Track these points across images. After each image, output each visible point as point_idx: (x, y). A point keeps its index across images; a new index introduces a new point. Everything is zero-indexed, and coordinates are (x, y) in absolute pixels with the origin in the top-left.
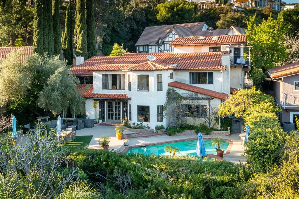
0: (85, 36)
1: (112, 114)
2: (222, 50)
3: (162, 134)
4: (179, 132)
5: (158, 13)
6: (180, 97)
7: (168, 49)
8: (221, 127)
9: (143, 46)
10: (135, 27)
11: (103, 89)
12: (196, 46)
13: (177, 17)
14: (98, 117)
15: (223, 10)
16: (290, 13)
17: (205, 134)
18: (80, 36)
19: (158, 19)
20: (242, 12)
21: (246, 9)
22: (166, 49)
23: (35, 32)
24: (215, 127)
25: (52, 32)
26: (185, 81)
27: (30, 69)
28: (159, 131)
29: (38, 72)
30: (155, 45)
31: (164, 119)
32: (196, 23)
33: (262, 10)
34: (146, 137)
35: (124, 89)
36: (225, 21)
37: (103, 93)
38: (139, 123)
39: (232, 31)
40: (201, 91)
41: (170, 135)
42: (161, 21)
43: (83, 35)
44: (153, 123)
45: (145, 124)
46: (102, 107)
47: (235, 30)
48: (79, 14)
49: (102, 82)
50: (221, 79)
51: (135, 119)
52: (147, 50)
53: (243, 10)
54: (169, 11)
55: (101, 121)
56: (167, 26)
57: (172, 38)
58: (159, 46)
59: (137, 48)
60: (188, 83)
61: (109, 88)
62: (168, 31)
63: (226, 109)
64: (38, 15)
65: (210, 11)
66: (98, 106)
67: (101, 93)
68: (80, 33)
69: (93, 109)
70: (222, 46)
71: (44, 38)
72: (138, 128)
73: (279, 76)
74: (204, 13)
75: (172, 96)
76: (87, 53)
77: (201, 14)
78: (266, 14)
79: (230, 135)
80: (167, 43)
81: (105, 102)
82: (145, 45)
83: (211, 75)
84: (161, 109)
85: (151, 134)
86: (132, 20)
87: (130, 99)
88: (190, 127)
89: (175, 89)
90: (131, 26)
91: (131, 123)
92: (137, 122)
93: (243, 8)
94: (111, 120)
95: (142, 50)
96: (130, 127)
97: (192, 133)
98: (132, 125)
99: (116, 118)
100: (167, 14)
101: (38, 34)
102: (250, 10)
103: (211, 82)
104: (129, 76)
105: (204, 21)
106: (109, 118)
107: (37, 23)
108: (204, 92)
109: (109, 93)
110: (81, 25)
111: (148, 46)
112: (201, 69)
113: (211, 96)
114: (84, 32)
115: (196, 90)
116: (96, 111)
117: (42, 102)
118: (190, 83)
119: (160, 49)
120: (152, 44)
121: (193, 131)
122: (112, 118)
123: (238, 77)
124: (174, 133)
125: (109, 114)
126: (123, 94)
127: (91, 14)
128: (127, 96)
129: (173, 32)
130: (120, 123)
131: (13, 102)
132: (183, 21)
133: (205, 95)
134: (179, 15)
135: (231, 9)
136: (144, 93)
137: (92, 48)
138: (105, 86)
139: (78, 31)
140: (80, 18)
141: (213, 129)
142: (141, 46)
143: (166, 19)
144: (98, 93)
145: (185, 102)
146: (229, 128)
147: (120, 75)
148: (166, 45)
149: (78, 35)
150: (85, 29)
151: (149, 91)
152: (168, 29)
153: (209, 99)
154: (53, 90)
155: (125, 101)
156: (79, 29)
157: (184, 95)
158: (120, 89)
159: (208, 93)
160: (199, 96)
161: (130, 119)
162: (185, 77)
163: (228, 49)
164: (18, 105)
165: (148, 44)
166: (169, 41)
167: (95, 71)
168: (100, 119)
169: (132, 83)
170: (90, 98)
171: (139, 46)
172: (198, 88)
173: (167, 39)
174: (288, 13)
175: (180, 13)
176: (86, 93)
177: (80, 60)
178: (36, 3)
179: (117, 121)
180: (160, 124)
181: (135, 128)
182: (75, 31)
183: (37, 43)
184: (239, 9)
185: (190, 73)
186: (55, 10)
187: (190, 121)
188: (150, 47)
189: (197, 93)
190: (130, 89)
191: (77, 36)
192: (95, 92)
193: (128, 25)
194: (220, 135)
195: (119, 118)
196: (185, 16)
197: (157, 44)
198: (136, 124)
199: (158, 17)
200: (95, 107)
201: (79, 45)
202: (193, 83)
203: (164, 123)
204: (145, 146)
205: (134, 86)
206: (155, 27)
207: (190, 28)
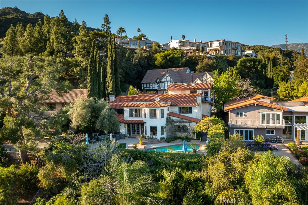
0: (114, 83)
1: (135, 131)
2: (197, 93)
3: (164, 142)
4: (173, 141)
5: (156, 60)
6: (174, 121)
7: (164, 86)
8: (196, 138)
9: (146, 83)
10: (141, 70)
11: (130, 117)
12: (182, 90)
13: (169, 63)
14: (127, 133)
15: (200, 57)
16: (245, 61)
17: (187, 142)
18: (111, 83)
19: (156, 64)
20: (214, 59)
21: (216, 56)
22: (162, 86)
23: (89, 84)
24: (193, 138)
25: (97, 83)
26: (176, 112)
27: (89, 107)
28: (162, 140)
29: (93, 108)
30: (155, 83)
31: (165, 134)
32: (182, 68)
33: (228, 57)
34: (155, 144)
35: (142, 117)
36: (202, 66)
37: (130, 119)
38: (151, 136)
39: (205, 75)
40: (185, 118)
41: (168, 142)
42: (158, 66)
43: (113, 83)
44: (159, 136)
45: (154, 136)
46: (129, 127)
47: (207, 74)
48: (110, 69)
49: (129, 113)
50: (196, 111)
51: (148, 134)
52: (149, 86)
53: (214, 57)
54: (164, 59)
55: (128, 135)
56: (162, 70)
57: (166, 79)
58: (157, 83)
59: (142, 85)
60: (178, 113)
61: (133, 116)
62: (164, 73)
63: (199, 128)
64: (90, 74)
65: (192, 58)
66: (126, 127)
67: (129, 119)
68: (111, 81)
69: (124, 128)
70: (197, 90)
71: (94, 88)
72: (150, 139)
73: (228, 109)
74: (188, 59)
75: (169, 121)
76: (115, 93)
77: (185, 60)
78: (230, 59)
79: (201, 142)
80: (163, 82)
81: (131, 125)
82: (148, 83)
83: (191, 108)
84: (163, 128)
85: (158, 142)
86: (138, 65)
87: (145, 123)
88: (179, 138)
89: (171, 117)
90: (137, 70)
91: (147, 136)
92: (150, 136)
93: (214, 56)
94: (134, 135)
95: (146, 87)
96: (146, 138)
97: (180, 141)
98: (147, 137)
99: (137, 134)
100: (163, 61)
101: (91, 86)
102: (219, 57)
103: (191, 112)
104: (145, 110)
105: (187, 67)
106: (133, 133)
107: (89, 79)
108: (187, 118)
109: (133, 120)
110: (111, 76)
111: (150, 83)
112: (185, 105)
113: (191, 120)
114: (113, 80)
115: (182, 117)
116: (125, 129)
117: (98, 126)
118: (179, 113)
119: (158, 86)
120: (152, 82)
121: (181, 140)
122: (135, 134)
123: (207, 108)
124: (171, 141)
125: (133, 131)
126: (142, 120)
127: (116, 68)
128: (144, 121)
129: (167, 75)
130: (140, 136)
131: (81, 126)
132: (173, 65)
133: (187, 120)
134: (170, 62)
135: (206, 56)
136: (154, 119)
137: (118, 90)
138: (131, 115)
139: (109, 80)
140: (110, 72)
141: (192, 139)
142: (145, 83)
143: (162, 64)
144: (127, 119)
145: (176, 124)
146: (200, 138)
147: (139, 109)
148: (162, 83)
149: (110, 82)
150: (114, 79)
151: (156, 118)
152: (163, 72)
153: (189, 122)
154: (104, 119)
155: (142, 124)
156: (110, 78)
157: (175, 120)
158: (139, 117)
159: (189, 119)
160: (184, 120)
161: (146, 134)
162: (176, 110)
163: (201, 92)
164: (84, 127)
165: (150, 82)
166: (164, 81)
167: (125, 107)
168: (128, 134)
169: (146, 114)
170: (122, 122)
171: (143, 83)
172: (183, 115)
173: (163, 80)
174: (244, 61)
175: (171, 60)
176: (120, 119)
177: (112, 98)
178: (89, 67)
179: (138, 135)
180: (162, 136)
181: (149, 139)
182: (107, 79)
183: (90, 91)
184: (212, 56)
185: (179, 107)
186: (98, 69)
187: (179, 134)
188: (151, 84)
189: (183, 119)
190: (145, 117)
191: (108, 83)
192: (125, 119)
193: (135, 69)
194: (196, 142)
195: (139, 134)
196: (174, 62)
197: (156, 82)
198: (149, 137)
199: (156, 63)
200: (125, 128)
201: (110, 89)
202: (181, 113)
203: (165, 136)
204: (155, 148)
205: (148, 116)
206: (154, 70)
207: (178, 71)
